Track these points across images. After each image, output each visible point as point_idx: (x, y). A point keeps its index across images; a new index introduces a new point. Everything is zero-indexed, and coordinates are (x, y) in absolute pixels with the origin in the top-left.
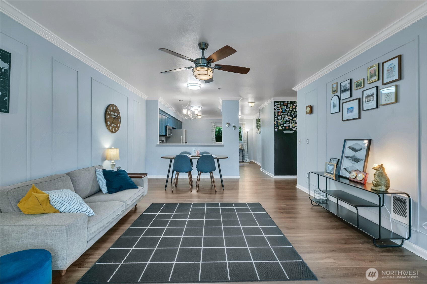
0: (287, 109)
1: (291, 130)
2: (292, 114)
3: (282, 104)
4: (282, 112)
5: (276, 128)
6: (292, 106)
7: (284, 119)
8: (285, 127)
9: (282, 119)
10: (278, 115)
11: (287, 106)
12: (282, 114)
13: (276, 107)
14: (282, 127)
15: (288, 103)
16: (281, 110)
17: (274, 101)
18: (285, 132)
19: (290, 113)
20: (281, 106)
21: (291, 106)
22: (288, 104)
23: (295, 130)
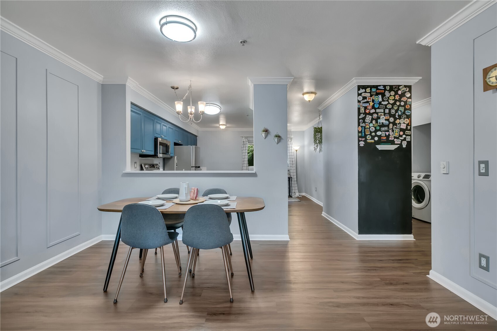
0: (383, 101)
1: (392, 143)
2: (393, 111)
3: (374, 92)
4: (373, 107)
5: (360, 139)
6: (394, 96)
7: (377, 122)
8: (380, 137)
9: (374, 122)
10: (365, 114)
11: (383, 95)
12: (373, 111)
13: (360, 98)
14: (373, 138)
15: (385, 90)
16: (372, 104)
17: (358, 86)
18: (380, 147)
19: (390, 109)
20: (371, 96)
21: (391, 96)
22: (386, 92)
23: (400, 143)
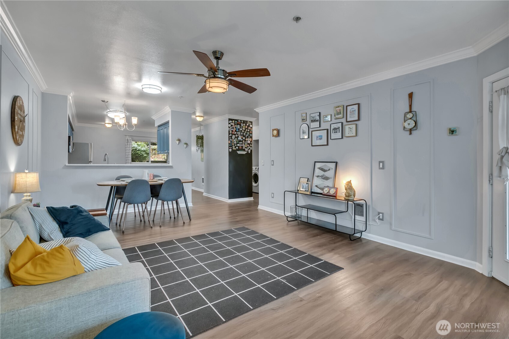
0: (240, 128)
1: (244, 150)
2: (245, 134)
3: (236, 123)
4: (236, 131)
5: (230, 147)
6: (245, 126)
7: (237, 139)
8: (239, 147)
9: (236, 139)
10: (232, 134)
11: (240, 125)
12: (235, 133)
13: (230, 125)
14: (235, 147)
15: (241, 122)
16: (235, 129)
17: (229, 119)
18: (239, 152)
19: (243, 133)
20: (235, 125)
21: (243, 126)
22: (242, 123)
23: (247, 150)
